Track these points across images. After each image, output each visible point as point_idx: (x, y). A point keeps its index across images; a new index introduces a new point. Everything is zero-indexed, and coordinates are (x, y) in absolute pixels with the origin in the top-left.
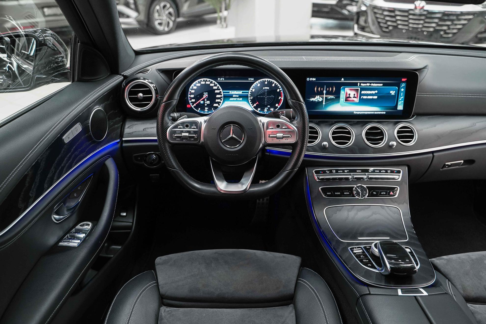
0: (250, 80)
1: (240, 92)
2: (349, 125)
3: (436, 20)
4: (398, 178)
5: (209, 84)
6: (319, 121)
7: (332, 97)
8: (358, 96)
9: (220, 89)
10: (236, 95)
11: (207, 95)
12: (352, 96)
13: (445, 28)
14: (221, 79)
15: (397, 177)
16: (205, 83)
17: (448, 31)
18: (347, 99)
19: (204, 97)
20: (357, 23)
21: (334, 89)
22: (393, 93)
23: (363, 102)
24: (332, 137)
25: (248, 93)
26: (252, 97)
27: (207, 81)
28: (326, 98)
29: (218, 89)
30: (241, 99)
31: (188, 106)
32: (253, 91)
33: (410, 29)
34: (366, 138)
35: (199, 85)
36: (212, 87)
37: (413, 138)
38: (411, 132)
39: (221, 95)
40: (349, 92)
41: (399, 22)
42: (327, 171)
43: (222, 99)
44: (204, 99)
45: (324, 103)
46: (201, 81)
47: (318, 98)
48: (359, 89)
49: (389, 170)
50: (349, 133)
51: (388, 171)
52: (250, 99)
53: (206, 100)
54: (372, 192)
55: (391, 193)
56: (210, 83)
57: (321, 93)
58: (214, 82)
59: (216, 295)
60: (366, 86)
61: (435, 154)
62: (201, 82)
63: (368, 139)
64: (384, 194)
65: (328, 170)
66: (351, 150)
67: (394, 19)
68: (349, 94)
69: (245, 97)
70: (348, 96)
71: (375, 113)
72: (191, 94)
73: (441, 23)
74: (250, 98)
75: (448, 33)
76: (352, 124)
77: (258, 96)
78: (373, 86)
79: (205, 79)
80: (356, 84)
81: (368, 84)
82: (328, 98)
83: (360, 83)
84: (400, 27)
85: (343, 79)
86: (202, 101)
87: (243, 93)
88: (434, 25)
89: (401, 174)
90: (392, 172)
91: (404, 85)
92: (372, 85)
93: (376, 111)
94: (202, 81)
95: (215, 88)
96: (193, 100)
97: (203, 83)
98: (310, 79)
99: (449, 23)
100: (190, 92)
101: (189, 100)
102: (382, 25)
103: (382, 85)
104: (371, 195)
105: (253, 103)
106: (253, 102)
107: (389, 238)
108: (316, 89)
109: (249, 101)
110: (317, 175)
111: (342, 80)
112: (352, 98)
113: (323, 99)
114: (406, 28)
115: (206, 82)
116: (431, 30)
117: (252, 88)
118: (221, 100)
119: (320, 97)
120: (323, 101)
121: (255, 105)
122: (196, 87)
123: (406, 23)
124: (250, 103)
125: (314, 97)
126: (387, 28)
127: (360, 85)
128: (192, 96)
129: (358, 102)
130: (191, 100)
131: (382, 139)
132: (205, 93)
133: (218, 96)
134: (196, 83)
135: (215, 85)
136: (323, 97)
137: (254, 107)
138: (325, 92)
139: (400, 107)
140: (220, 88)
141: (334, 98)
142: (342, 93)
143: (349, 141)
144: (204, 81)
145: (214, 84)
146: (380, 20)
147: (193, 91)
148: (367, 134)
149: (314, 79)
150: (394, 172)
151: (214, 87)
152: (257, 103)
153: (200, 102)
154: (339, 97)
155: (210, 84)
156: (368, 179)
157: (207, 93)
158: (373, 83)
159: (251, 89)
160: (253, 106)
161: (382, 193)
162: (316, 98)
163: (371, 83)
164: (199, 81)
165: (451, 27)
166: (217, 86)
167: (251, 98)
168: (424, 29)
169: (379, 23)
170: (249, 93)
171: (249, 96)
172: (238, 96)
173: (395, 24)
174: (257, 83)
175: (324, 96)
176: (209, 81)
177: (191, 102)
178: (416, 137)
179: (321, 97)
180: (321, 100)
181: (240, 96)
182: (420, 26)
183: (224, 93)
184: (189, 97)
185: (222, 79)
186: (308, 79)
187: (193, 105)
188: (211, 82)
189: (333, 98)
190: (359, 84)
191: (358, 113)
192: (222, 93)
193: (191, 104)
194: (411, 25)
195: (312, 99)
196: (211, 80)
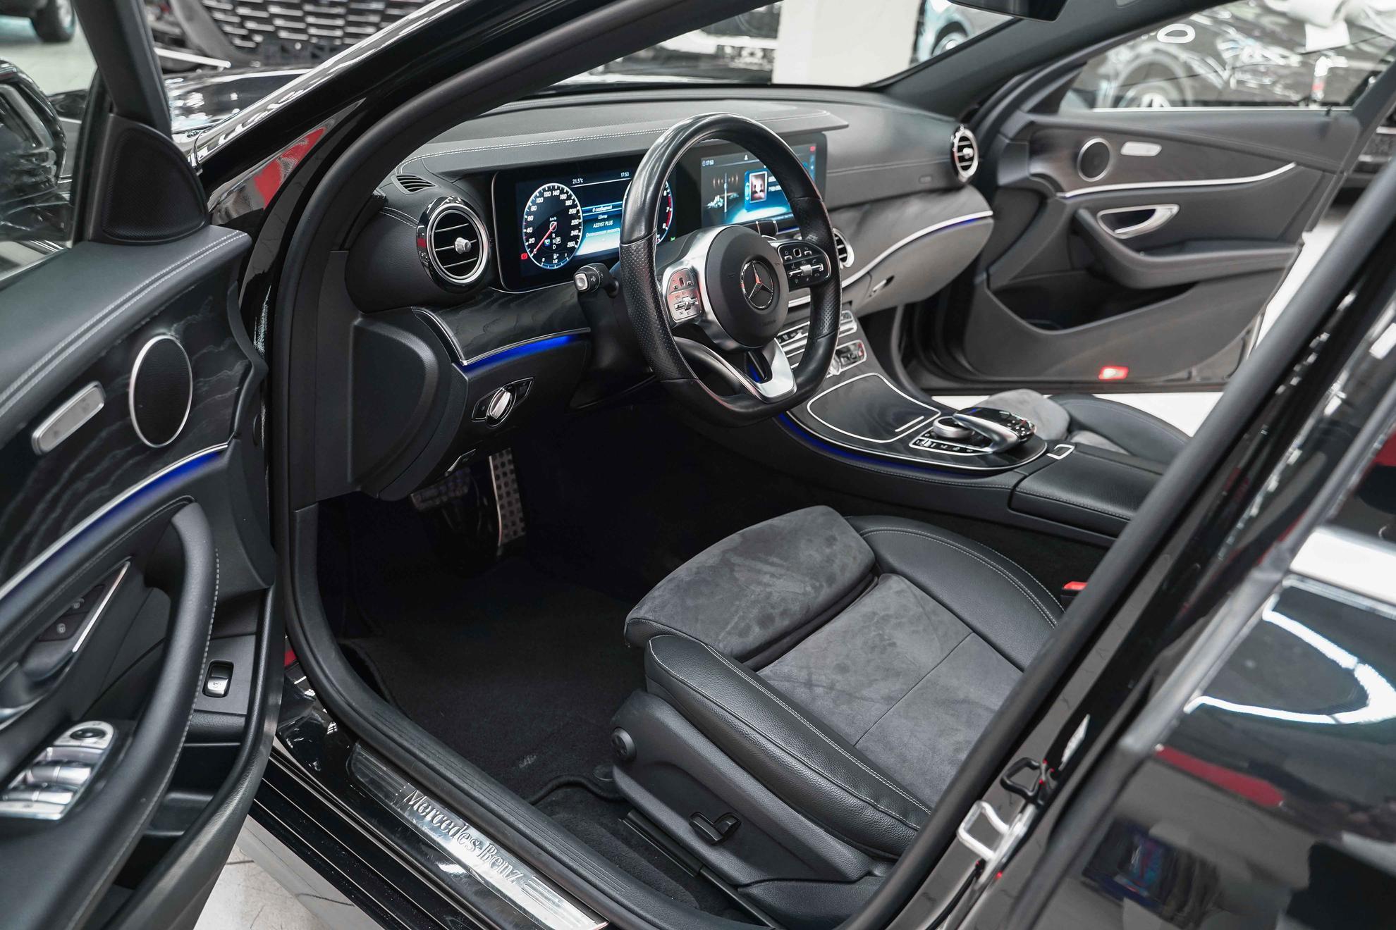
0: (624, 177)
1: (609, 207)
5: (559, 196)
7: (736, 195)
9: (576, 206)
10: (603, 214)
11: (556, 223)
12: (758, 189)
14: (578, 180)
15: (851, 324)
16: (552, 193)
18: (753, 196)
19: (551, 229)
21: (737, 179)
25: (621, 206)
27: (555, 190)
28: (728, 197)
29: (574, 205)
30: (611, 223)
31: (521, 256)
33: (314, 40)
35: (540, 200)
36: (564, 200)
37: (847, 252)
39: (580, 218)
43: (582, 228)
44: (551, 233)
45: (726, 210)
46: (544, 190)
47: (718, 202)
53: (554, 235)
55: (860, 354)
57: (721, 192)
58: (566, 189)
62: (545, 193)
67: (263, 14)
68: (755, 187)
69: (616, 218)
70: (754, 190)
72: (529, 224)
79: (551, 185)
82: (730, 198)
84: (283, 34)
85: (746, 157)
86: (546, 239)
87: (614, 207)
89: (853, 319)
91: (812, 158)
95: (568, 203)
96: (532, 241)
97: (547, 194)
98: (706, 163)
100: (526, 220)
101: (524, 241)
102: (228, 29)
108: (714, 182)
111: (745, 159)
112: (759, 192)
113: (724, 201)
114: (303, 37)
115: (553, 191)
118: (580, 231)
119: (720, 198)
120: (724, 206)
122: (536, 206)
123: (301, 26)
125: (713, 200)
126: (247, 38)
128: (530, 230)
130: (527, 240)
132: (553, 219)
133: (573, 222)
134: (536, 197)
135: (569, 197)
136: (724, 197)
138: (725, 186)
140: (577, 201)
141: (738, 197)
144: (549, 189)
146: (219, 16)
147: (530, 218)
149: (711, 163)
150: (846, 317)
151: (566, 201)
153: (544, 242)
155: (561, 195)
157: (555, 218)
162: (715, 202)
164: (540, 191)
166: (572, 198)
169: (219, 23)
172: (606, 216)
173: (269, 28)
175: (726, 195)
176: (558, 188)
177: (529, 246)
179: (722, 198)
180: (721, 203)
181: (609, 217)
182: (338, 33)
183: (583, 212)
184: (523, 235)
186: (704, 164)
187: (531, 252)
188: (562, 192)
189: (737, 199)
192: (581, 214)
193: (528, 250)
195: (711, 205)
196: (561, 186)
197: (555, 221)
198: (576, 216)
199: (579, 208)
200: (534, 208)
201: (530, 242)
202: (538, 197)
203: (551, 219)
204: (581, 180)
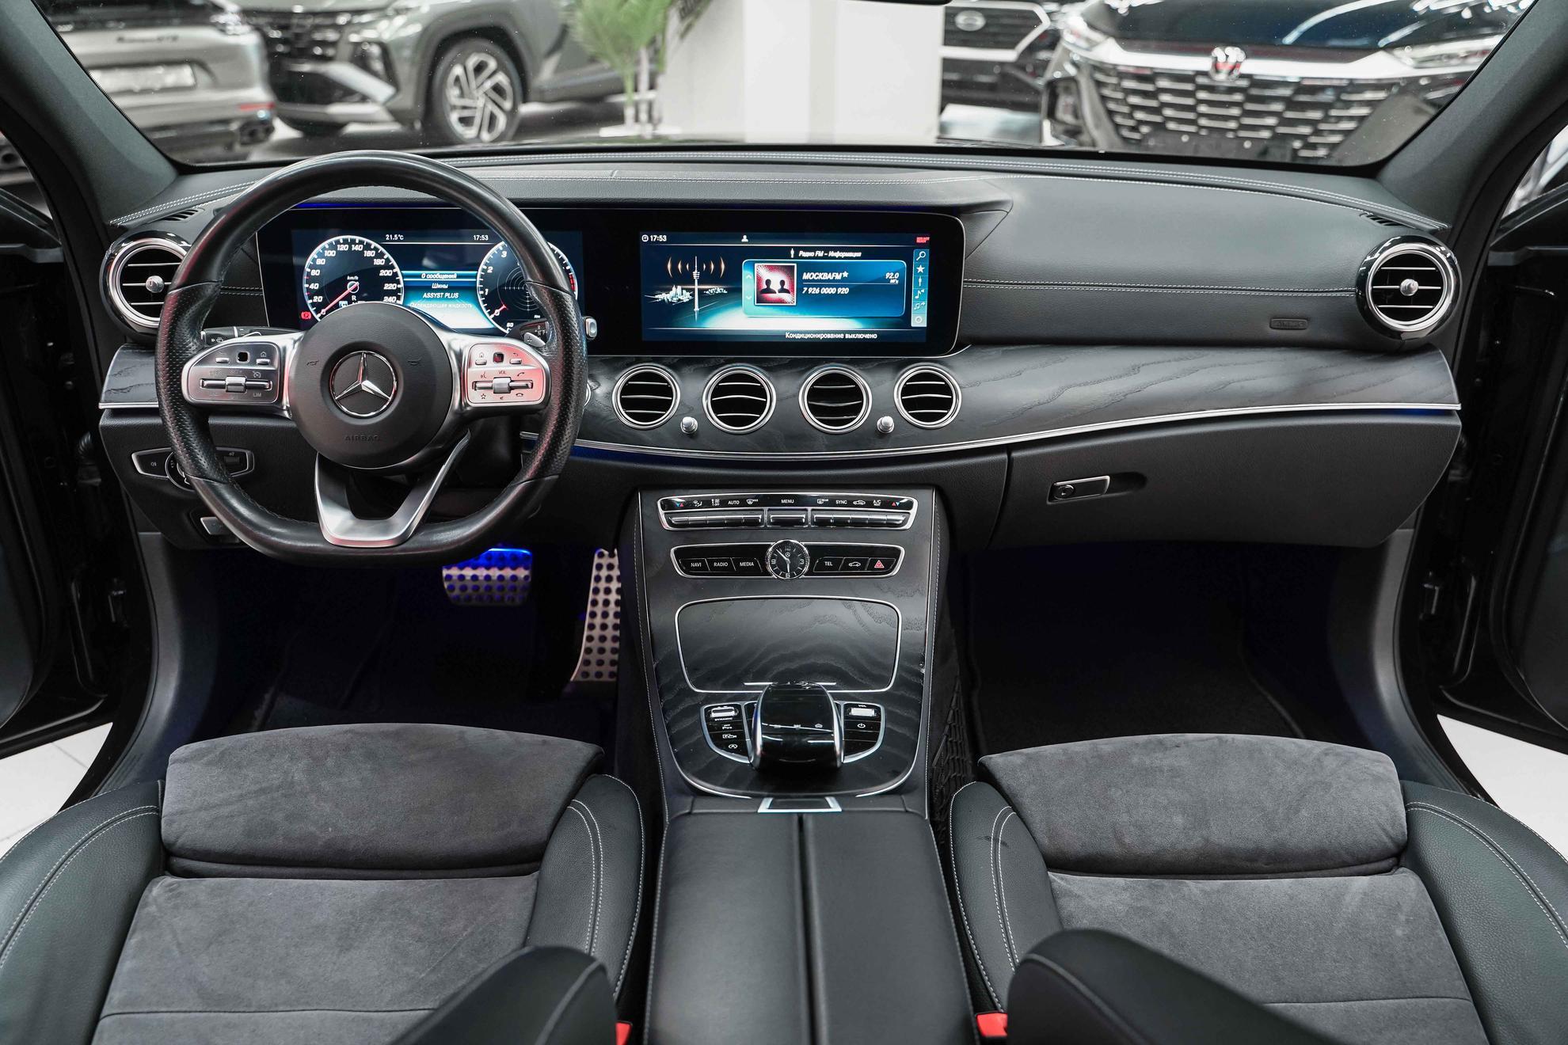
0: (479, 241)
1: (452, 276)
2: (762, 370)
3: (1277, 107)
4: (901, 522)
5: (362, 252)
6: (681, 360)
7: (719, 289)
8: (793, 288)
9: (392, 267)
10: (440, 283)
11: (357, 283)
12: (775, 286)
13: (1305, 130)
14: (396, 236)
15: (901, 518)
16: (350, 248)
17: (1313, 140)
18: (763, 295)
19: (349, 290)
20: (1051, 114)
21: (723, 266)
22: (893, 279)
23: (809, 303)
24: (712, 402)
25: (475, 277)
26: (487, 290)
27: (356, 244)
28: (701, 291)
29: (388, 266)
30: (456, 295)
31: (303, 314)
32: (490, 271)
33: (1204, 133)
34: (809, 404)
35: (332, 253)
36: (371, 259)
37: (948, 408)
38: (946, 389)
39: (398, 282)
40: (766, 274)
41: (1168, 112)
42: (695, 502)
43: (402, 295)
44: (350, 295)
45: (697, 309)
46: (338, 242)
47: (676, 294)
48: (795, 265)
49: (877, 498)
50: (761, 392)
51: (875, 501)
52: (482, 296)
53: (354, 298)
54: (822, 563)
55: (879, 565)
56: (363, 250)
57: (685, 279)
58: (374, 244)
59: (320, 843)
60: (814, 258)
61: (1015, 455)
62: (339, 246)
63: (815, 410)
64: (857, 565)
65: (699, 500)
66: (763, 439)
67: (1152, 103)
68: (768, 282)
69: (465, 290)
70: (765, 286)
71: (847, 336)
72: (311, 280)
73: (1290, 115)
74: (482, 292)
75: (1314, 147)
76: (770, 369)
77: (503, 285)
78: (834, 258)
79: (349, 237)
80: (783, 253)
81: (820, 254)
82: (707, 292)
83: (797, 250)
84: (1171, 126)
85: (745, 237)
86: (343, 299)
87: (459, 277)
88: (1271, 121)
89: (913, 511)
90: (887, 504)
91: (923, 255)
92: (832, 254)
93: (850, 332)
94: (341, 241)
95: (378, 262)
96: (318, 299)
97: (344, 248)
98: (650, 238)
99: (1316, 115)
100: (309, 274)
101: (306, 298)
102: (1119, 120)
103: (859, 254)
104: (817, 569)
105: (491, 308)
106: (491, 303)
107: (834, 684)
108: (669, 266)
109: (480, 300)
110: (665, 513)
111: (743, 241)
112: (777, 292)
113: (693, 295)
114: (1192, 129)
115: (353, 246)
116: (1266, 134)
117: (486, 264)
118: (399, 298)
119: (682, 289)
120: (692, 301)
121: (497, 312)
122: (324, 260)
123: (1191, 116)
124: (483, 306)
125: (668, 290)
126: (1134, 129)
127: (796, 256)
128: (315, 286)
129: (795, 304)
130: (311, 297)
131: (856, 409)
132: (352, 278)
133: (388, 287)
134: (324, 249)
135: (380, 255)
136: (693, 290)
137: (495, 319)
138: (696, 274)
139: (919, 320)
140: (393, 262)
141: (725, 292)
142: (747, 277)
143: (761, 414)
144: (345, 242)
145: (374, 252)
146: (1112, 106)
147: (314, 273)
148: (813, 394)
149: (663, 238)
150: (894, 504)
151: (375, 260)
152: (504, 307)
153: (338, 303)
154: (740, 290)
155: (365, 252)
156: (813, 523)
157: (357, 278)
158: (835, 250)
159: (482, 266)
160: (492, 316)
161: (850, 565)
162: (672, 293)
163: (827, 250)
164: (331, 243)
165: (1323, 127)
166: (385, 257)
167: (485, 292)
168: (1242, 134)
169: (1111, 113)
170: (479, 279)
171: (478, 285)
172: (446, 287)
173: (1157, 119)
174: (498, 250)
175: (696, 287)
176: (361, 242)
177: (313, 305)
178: (957, 404)
179: (688, 290)
180: (686, 297)
181: (453, 288)
182: (1232, 125)
183: (404, 276)
184: (305, 290)
185: (399, 238)
186: (645, 238)
187: (317, 312)
188: (368, 247)
189: (722, 294)
190: (792, 252)
191: (798, 336)
192: (400, 277)
193: (312, 310)
194: (1203, 122)
195: (662, 296)
196: (366, 240)
197: (356, 281)
198: (393, 279)
199: (397, 269)
200: (320, 262)
201: (315, 300)
202: (327, 250)
203: (348, 278)
204: (401, 236)
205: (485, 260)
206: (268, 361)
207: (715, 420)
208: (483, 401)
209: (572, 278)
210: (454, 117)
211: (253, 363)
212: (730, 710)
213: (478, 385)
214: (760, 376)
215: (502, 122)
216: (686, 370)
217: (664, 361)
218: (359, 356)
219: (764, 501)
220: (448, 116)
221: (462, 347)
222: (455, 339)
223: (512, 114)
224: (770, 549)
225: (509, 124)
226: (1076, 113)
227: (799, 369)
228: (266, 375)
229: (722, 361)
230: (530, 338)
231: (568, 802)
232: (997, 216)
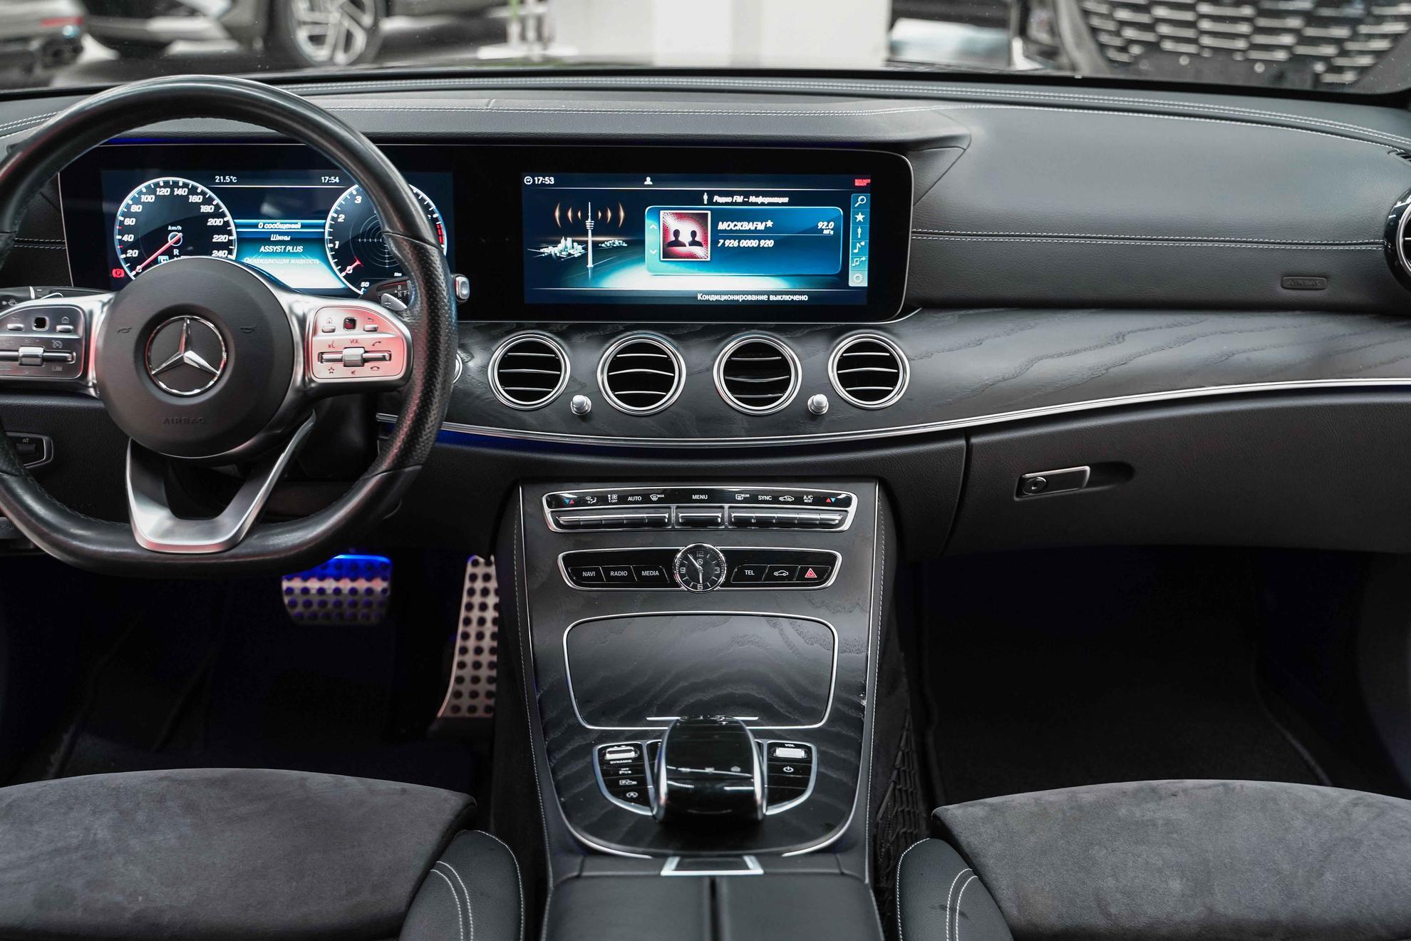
0: (328, 184)
1: (295, 225)
2: (669, 339)
3: (1294, 23)
4: (837, 522)
5: (186, 197)
6: (571, 326)
7: (617, 241)
8: (706, 241)
9: (223, 215)
10: (281, 234)
11: (180, 234)
12: (685, 237)
13: (1329, 50)
14: (227, 177)
15: (837, 517)
16: (172, 191)
17: (1340, 62)
18: (670, 249)
19: (170, 242)
20: (1023, 32)
21: (622, 214)
22: (827, 228)
23: (725, 258)
24: (608, 377)
25: (323, 226)
26: (337, 243)
27: (179, 187)
28: (595, 244)
29: (218, 214)
30: (300, 249)
31: (114, 271)
32: (339, 220)
33: (1206, 54)
34: (726, 381)
35: (150, 199)
36: (198, 205)
37: (894, 384)
38: (891, 362)
39: (230, 233)
40: (673, 224)
41: (1164, 29)
42: (588, 498)
43: (235, 248)
44: (171, 248)
45: (590, 265)
46: (157, 185)
47: (566, 247)
48: (709, 212)
49: (808, 493)
50: (668, 365)
51: (805, 497)
52: (332, 250)
53: (176, 252)
54: (741, 572)
55: (811, 574)
56: (189, 194)
57: (576, 230)
58: (201, 188)
59: (127, 915)
60: (732, 204)
61: (974, 440)
62: (158, 189)
63: (732, 386)
64: (783, 574)
65: (593, 495)
66: (672, 422)
67: (1144, 18)
68: (677, 233)
69: (311, 243)
70: (673, 238)
71: (772, 298)
72: (125, 230)
73: (1311, 32)
74: (332, 245)
75: (1340, 70)
76: (679, 337)
77: (357, 237)
78: (756, 204)
79: (171, 179)
80: (695, 199)
81: (739, 199)
82: (603, 245)
83: (711, 194)
84: (1168, 45)
85: (648, 179)
86: (162, 254)
87: (303, 226)
88: (1287, 40)
89: (852, 509)
90: (820, 500)
91: (862, 200)
92: (753, 199)
93: (776, 293)
94: (162, 184)
95: (206, 209)
96: (134, 253)
97: (165, 192)
98: (534, 180)
99: (1341, 32)
100: (122, 222)
101: (118, 251)
102: (1104, 38)
103: (786, 200)
104: (736, 579)
105: (342, 264)
106: (342, 258)
107: (756, 718)
108: (557, 214)
109: (329, 254)
110: (552, 512)
111: (646, 183)
112: (687, 245)
113: (586, 249)
114: (1191, 49)
115: (176, 189)
116: (1281, 55)
117: (336, 212)
118: (230, 252)
119: (573, 241)
120: (584, 256)
121: (350, 269)
122: (141, 207)
123: (1190, 33)
124: (332, 262)
125: (556, 243)
126: (1123, 49)
127: (710, 202)
128: (129, 238)
129: (709, 259)
130: (124, 252)
131: (783, 386)
132: (174, 228)
133: (218, 238)
134: (140, 193)
135: (208, 201)
136: (586, 242)
137: (347, 277)
138: (589, 224)
139: (858, 278)
140: (224, 208)
141: (625, 245)
142: (651, 227)
143: (667, 391)
144: (166, 184)
145: (201, 197)
146: (1096, 22)
147: (130, 222)
148: (730, 368)
149: (550, 180)
150: (828, 501)
151: (202, 206)
152: (357, 263)
153: (156, 258)
154: (641, 243)
155: (190, 196)
156: (731, 523)
157: (179, 228)
158: (757, 194)
159: (332, 214)
160: (344, 274)
161: (776, 574)
162: (561, 246)
163: (747, 195)
164: (150, 186)
165: (1351, 46)
166: (215, 203)
167: (335, 245)
168: (1254, 55)
169: (1094, 31)
170: (327, 229)
171: (327, 237)
172: (287, 238)
173: (1149, 37)
174: (351, 194)
175: (590, 239)
176: (185, 185)
177: (127, 260)
178: (905, 380)
179: (580, 243)
180: (577, 251)
181: (296, 239)
182: (1241, 44)
183: (237, 226)
184: (116, 243)
185: (231, 180)
186: (528, 180)
187: (132, 268)
188: (193, 191)
189: (620, 247)
190: (705, 197)
191: (713, 298)
192: (233, 227)
193: (125, 266)
194: (1206, 41)
195: (549, 250)
196: (191, 183)
197: (178, 231)
198: (224, 229)
199: (229, 218)
200: (136, 208)
201: (129, 255)
202: (145, 194)
203: (170, 228)
204: (234, 179)
205: (335, 206)
206: (71, 327)
207: (612, 399)
208: (332, 375)
209: (440, 229)
210: (302, 35)
211: (53, 330)
212: (629, 751)
213: (325, 356)
214: (667, 346)
215: (360, 40)
216: (577, 339)
217: (551, 328)
218: (181, 322)
219: (671, 497)
220: (294, 34)
221: (306, 311)
222: (297, 301)
223: (372, 31)
224: (679, 555)
225: (368, 44)
226: (1053, 29)
227: (714, 338)
228: (68, 345)
229: (621, 328)
230: (388, 300)
231: (432, 863)
232: (951, 154)
